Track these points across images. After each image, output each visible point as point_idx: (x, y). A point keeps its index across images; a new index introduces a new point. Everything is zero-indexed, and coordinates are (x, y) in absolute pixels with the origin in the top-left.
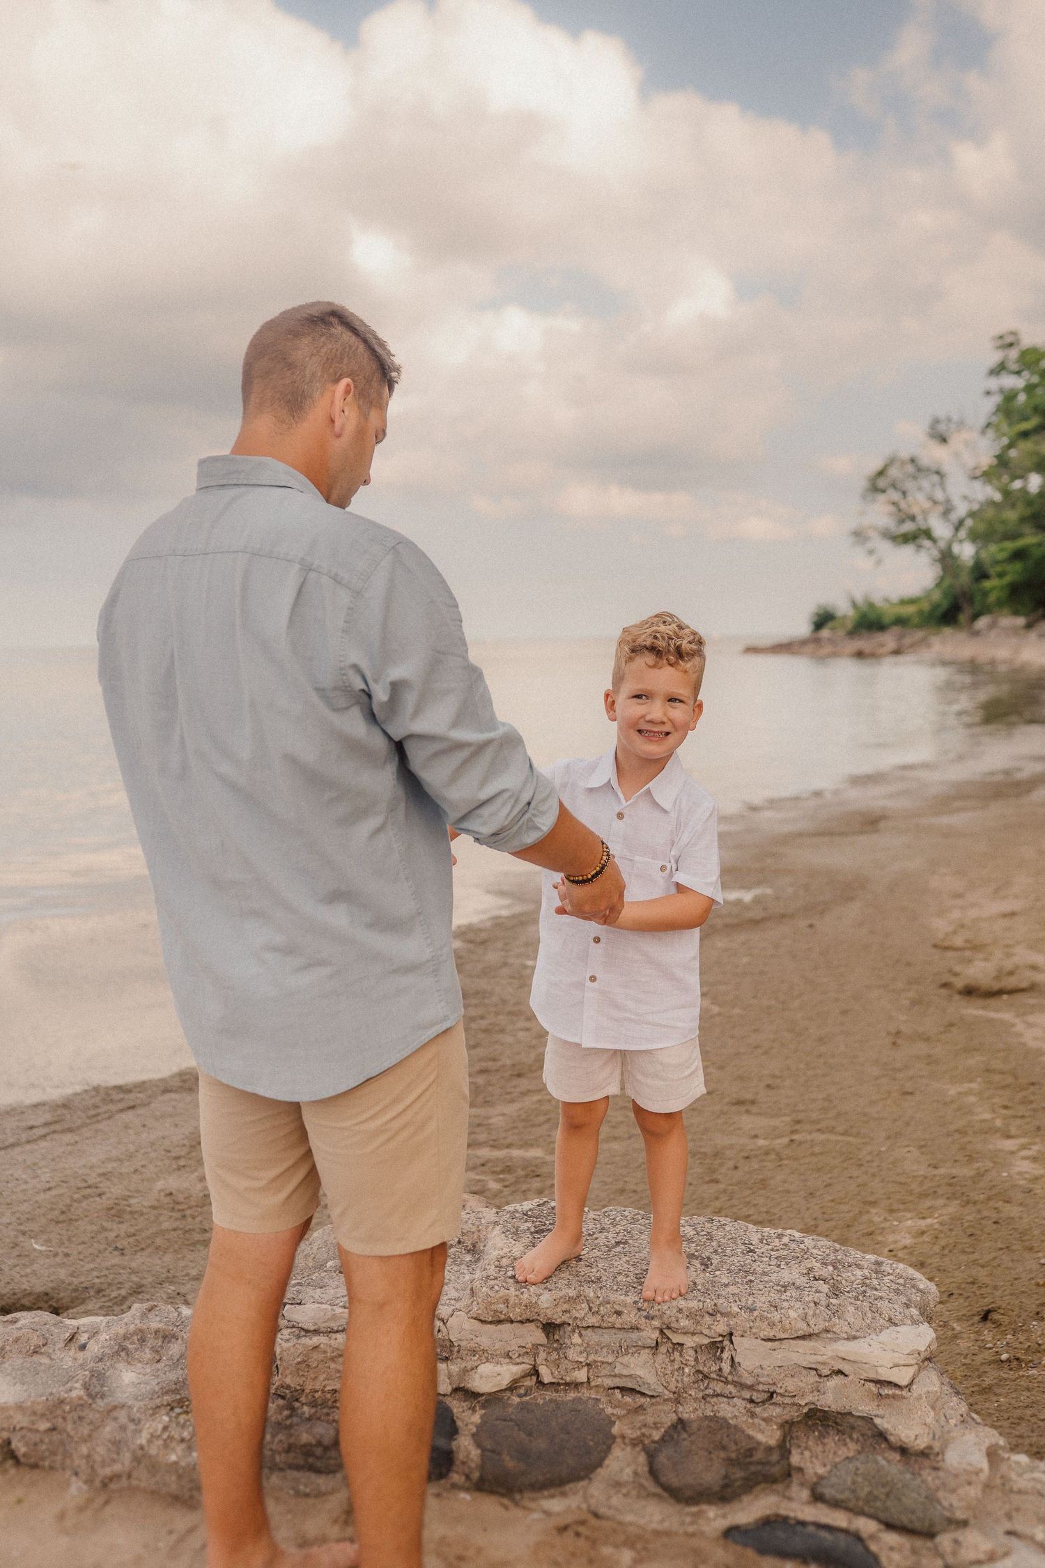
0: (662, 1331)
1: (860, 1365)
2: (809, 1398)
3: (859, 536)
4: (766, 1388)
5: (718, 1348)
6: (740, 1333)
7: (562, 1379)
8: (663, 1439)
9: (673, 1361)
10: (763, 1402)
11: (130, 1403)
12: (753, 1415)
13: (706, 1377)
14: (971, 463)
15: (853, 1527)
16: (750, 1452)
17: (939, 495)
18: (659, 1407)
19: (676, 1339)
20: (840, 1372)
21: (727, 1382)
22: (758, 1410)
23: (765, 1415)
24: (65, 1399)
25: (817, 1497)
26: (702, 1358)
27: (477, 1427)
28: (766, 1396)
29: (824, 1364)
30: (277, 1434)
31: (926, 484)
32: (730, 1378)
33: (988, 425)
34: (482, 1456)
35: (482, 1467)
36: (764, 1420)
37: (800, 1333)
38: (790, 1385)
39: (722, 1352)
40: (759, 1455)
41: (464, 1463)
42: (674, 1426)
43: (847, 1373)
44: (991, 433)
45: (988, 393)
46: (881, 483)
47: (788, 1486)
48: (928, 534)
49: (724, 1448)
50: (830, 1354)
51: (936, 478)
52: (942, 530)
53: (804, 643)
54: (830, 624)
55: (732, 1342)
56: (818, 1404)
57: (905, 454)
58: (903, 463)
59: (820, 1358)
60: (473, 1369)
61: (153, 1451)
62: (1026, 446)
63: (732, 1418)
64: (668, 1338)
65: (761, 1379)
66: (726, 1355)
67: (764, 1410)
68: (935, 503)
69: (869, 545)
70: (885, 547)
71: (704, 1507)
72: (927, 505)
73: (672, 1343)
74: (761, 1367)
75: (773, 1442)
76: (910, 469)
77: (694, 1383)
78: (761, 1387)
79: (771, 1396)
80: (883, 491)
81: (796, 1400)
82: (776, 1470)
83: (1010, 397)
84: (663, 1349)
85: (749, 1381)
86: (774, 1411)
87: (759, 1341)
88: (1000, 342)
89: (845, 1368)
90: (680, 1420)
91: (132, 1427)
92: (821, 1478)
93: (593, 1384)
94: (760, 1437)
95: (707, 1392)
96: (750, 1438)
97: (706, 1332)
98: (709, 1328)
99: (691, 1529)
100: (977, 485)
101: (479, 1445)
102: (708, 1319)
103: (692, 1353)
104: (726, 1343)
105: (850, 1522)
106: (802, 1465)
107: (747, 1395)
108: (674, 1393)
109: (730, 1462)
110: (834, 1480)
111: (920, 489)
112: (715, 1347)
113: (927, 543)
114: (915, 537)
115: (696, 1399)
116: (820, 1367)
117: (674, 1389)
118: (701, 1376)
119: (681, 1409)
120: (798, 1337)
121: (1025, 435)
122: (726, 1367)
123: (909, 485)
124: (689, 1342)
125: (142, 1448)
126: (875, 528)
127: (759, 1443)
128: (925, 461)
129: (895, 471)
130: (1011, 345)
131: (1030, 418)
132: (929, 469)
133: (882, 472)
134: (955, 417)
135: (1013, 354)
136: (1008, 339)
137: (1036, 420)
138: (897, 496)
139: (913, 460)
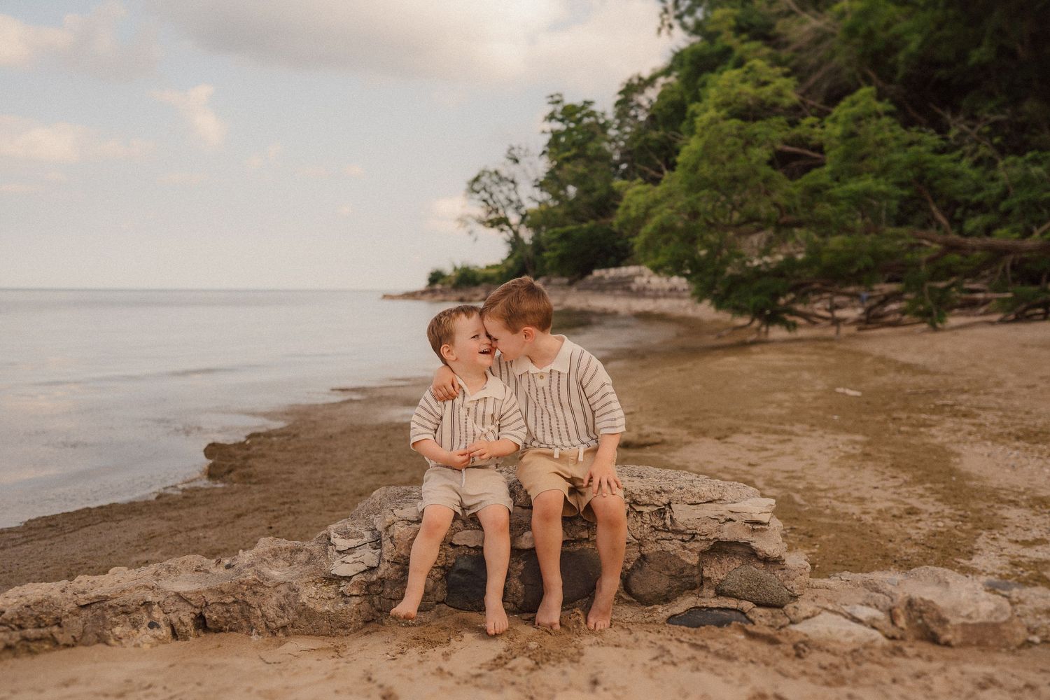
0: (630, 506)
1: (742, 514)
2: (715, 535)
3: (462, 220)
4: (691, 532)
5: (661, 513)
6: (675, 502)
7: (573, 537)
8: (632, 568)
9: (637, 522)
10: (689, 541)
11: (289, 581)
12: (684, 548)
13: (656, 529)
14: (534, 177)
15: (740, 606)
16: (682, 570)
17: (514, 197)
18: (630, 550)
19: (638, 509)
20: (731, 520)
21: (668, 531)
22: (687, 545)
23: (691, 547)
24: (244, 581)
25: (720, 593)
26: (653, 519)
27: (521, 571)
28: (691, 536)
29: (722, 515)
30: (394, 588)
31: (505, 189)
32: (670, 528)
33: (544, 152)
34: (525, 589)
35: (525, 596)
36: (690, 550)
37: (709, 499)
38: (705, 528)
39: (664, 514)
40: (687, 572)
41: (513, 594)
42: (638, 560)
43: (734, 519)
44: (545, 159)
46: (477, 187)
47: (701, 591)
48: (504, 221)
49: (668, 569)
50: (725, 510)
51: (512, 186)
52: (514, 219)
53: (423, 293)
54: (440, 281)
55: (670, 508)
56: (720, 538)
57: (492, 169)
58: (491, 174)
59: (721, 513)
60: (520, 535)
61: (311, 606)
62: (567, 166)
63: (672, 551)
64: (634, 509)
65: (689, 527)
66: (668, 515)
67: (690, 545)
68: (511, 202)
69: (469, 228)
70: (479, 229)
71: (655, 606)
72: (505, 203)
73: (636, 512)
74: (688, 520)
75: (695, 563)
76: (495, 178)
77: (650, 533)
78: (688, 532)
79: (693, 537)
80: (478, 192)
81: (708, 537)
82: (697, 580)
83: (556, 135)
84: (631, 515)
85: (682, 528)
86: (696, 545)
87: (686, 505)
89: (733, 516)
90: (643, 556)
91: (294, 593)
92: (722, 581)
93: (591, 539)
94: (688, 560)
95: (658, 538)
96: (683, 561)
97: (656, 503)
98: (658, 500)
99: (648, 620)
100: (537, 191)
101: (523, 583)
102: (657, 496)
103: (648, 516)
104: (667, 509)
105: (738, 604)
106: (710, 576)
107: (680, 537)
108: (638, 540)
109: (672, 577)
110: (729, 580)
111: (501, 191)
112: (661, 512)
113: (506, 228)
114: (499, 223)
115: (652, 542)
116: (720, 518)
117: (639, 537)
118: (654, 529)
119: (643, 549)
120: (707, 502)
121: (567, 160)
122: (668, 522)
123: (494, 189)
124: (646, 510)
125: (303, 604)
126: (473, 217)
127: (688, 564)
128: (504, 173)
129: (484, 179)
130: (558, 102)
131: (569, 150)
132: (506, 179)
133: (477, 180)
134: (524, 147)
135: (559, 108)
136: (557, 98)
137: (574, 151)
138: (486, 196)
139: (496, 172)
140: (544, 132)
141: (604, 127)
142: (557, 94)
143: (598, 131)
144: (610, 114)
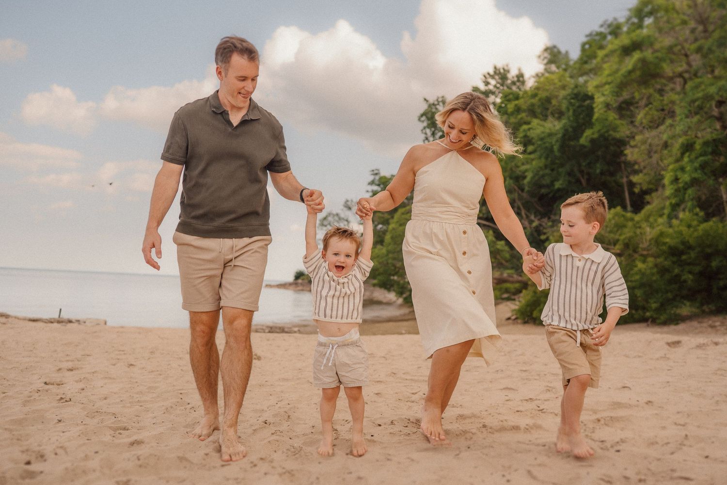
45: (367, 191)
46: (325, 223)
53: (290, 284)
54: (302, 278)
57: (335, 212)
58: (334, 215)
76: (336, 218)
80: (326, 226)
88: (372, 173)
128: (342, 215)
129: (330, 219)
130: (377, 174)
132: (343, 219)
133: (326, 217)
135: (377, 178)
136: (375, 172)
139: (337, 215)
142: (376, 170)
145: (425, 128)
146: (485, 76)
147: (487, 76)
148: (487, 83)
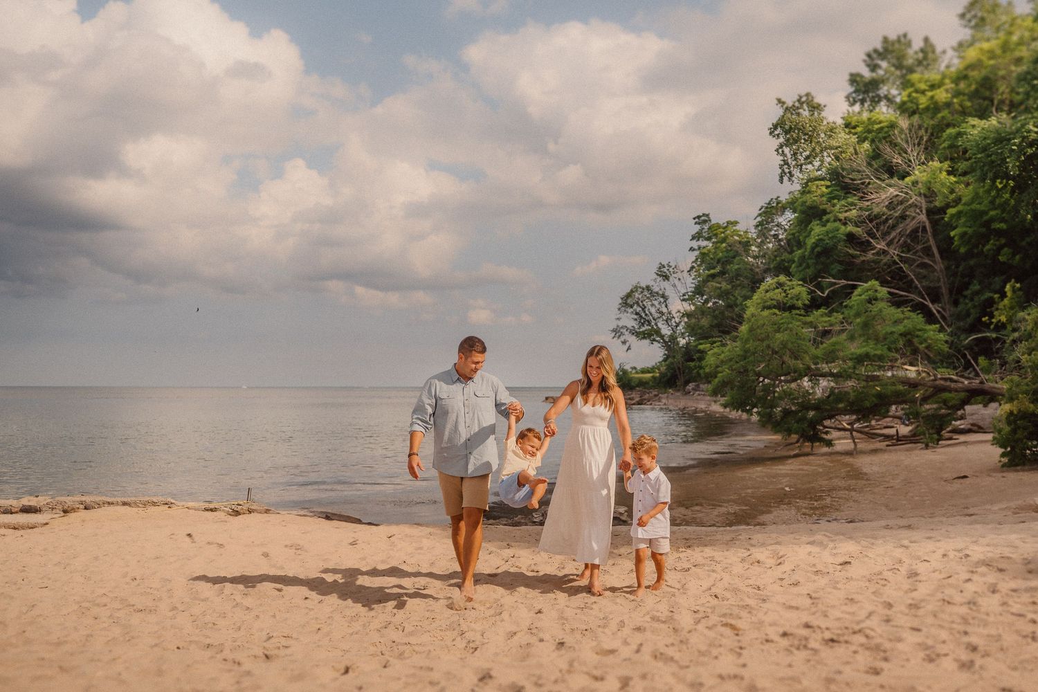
14: (683, 291)
17: (664, 310)
31: (656, 303)
33: (692, 268)
44: (693, 275)
46: (629, 302)
48: (658, 332)
51: (662, 300)
52: (666, 331)
57: (644, 285)
58: (642, 290)
62: (713, 283)
68: (662, 314)
69: (622, 338)
70: (632, 339)
72: (657, 315)
76: (647, 293)
80: (631, 307)
83: (703, 252)
88: (698, 220)
100: (685, 304)
111: (653, 305)
113: (658, 338)
114: (650, 334)
121: (713, 276)
123: (647, 304)
126: (626, 328)
128: (656, 289)
129: (637, 295)
130: (705, 222)
131: (714, 268)
132: (657, 294)
133: (629, 295)
134: (673, 264)
135: (705, 227)
136: (703, 218)
137: (718, 269)
138: (639, 309)
139: (648, 288)
140: (692, 249)
141: (746, 245)
142: (704, 215)
143: (740, 249)
144: (753, 233)
145: (781, 146)
146: (869, 55)
147: (875, 56)
148: (874, 68)
